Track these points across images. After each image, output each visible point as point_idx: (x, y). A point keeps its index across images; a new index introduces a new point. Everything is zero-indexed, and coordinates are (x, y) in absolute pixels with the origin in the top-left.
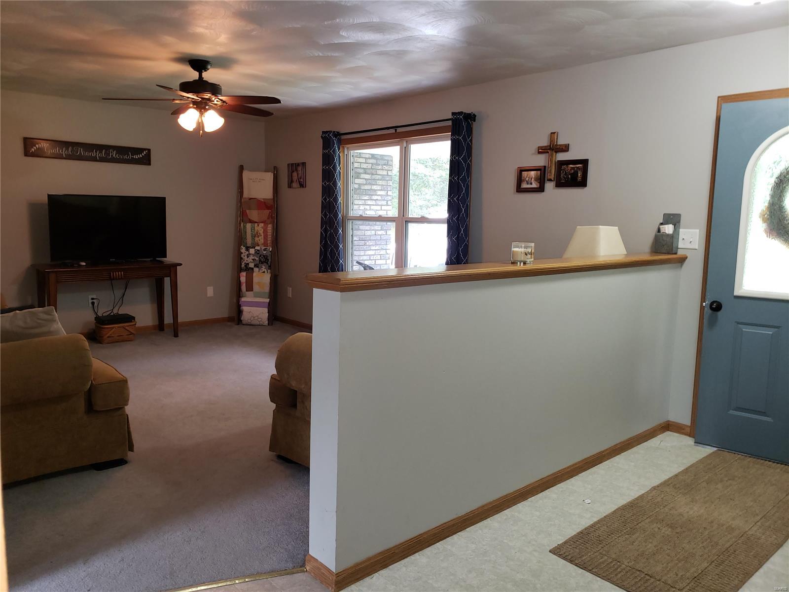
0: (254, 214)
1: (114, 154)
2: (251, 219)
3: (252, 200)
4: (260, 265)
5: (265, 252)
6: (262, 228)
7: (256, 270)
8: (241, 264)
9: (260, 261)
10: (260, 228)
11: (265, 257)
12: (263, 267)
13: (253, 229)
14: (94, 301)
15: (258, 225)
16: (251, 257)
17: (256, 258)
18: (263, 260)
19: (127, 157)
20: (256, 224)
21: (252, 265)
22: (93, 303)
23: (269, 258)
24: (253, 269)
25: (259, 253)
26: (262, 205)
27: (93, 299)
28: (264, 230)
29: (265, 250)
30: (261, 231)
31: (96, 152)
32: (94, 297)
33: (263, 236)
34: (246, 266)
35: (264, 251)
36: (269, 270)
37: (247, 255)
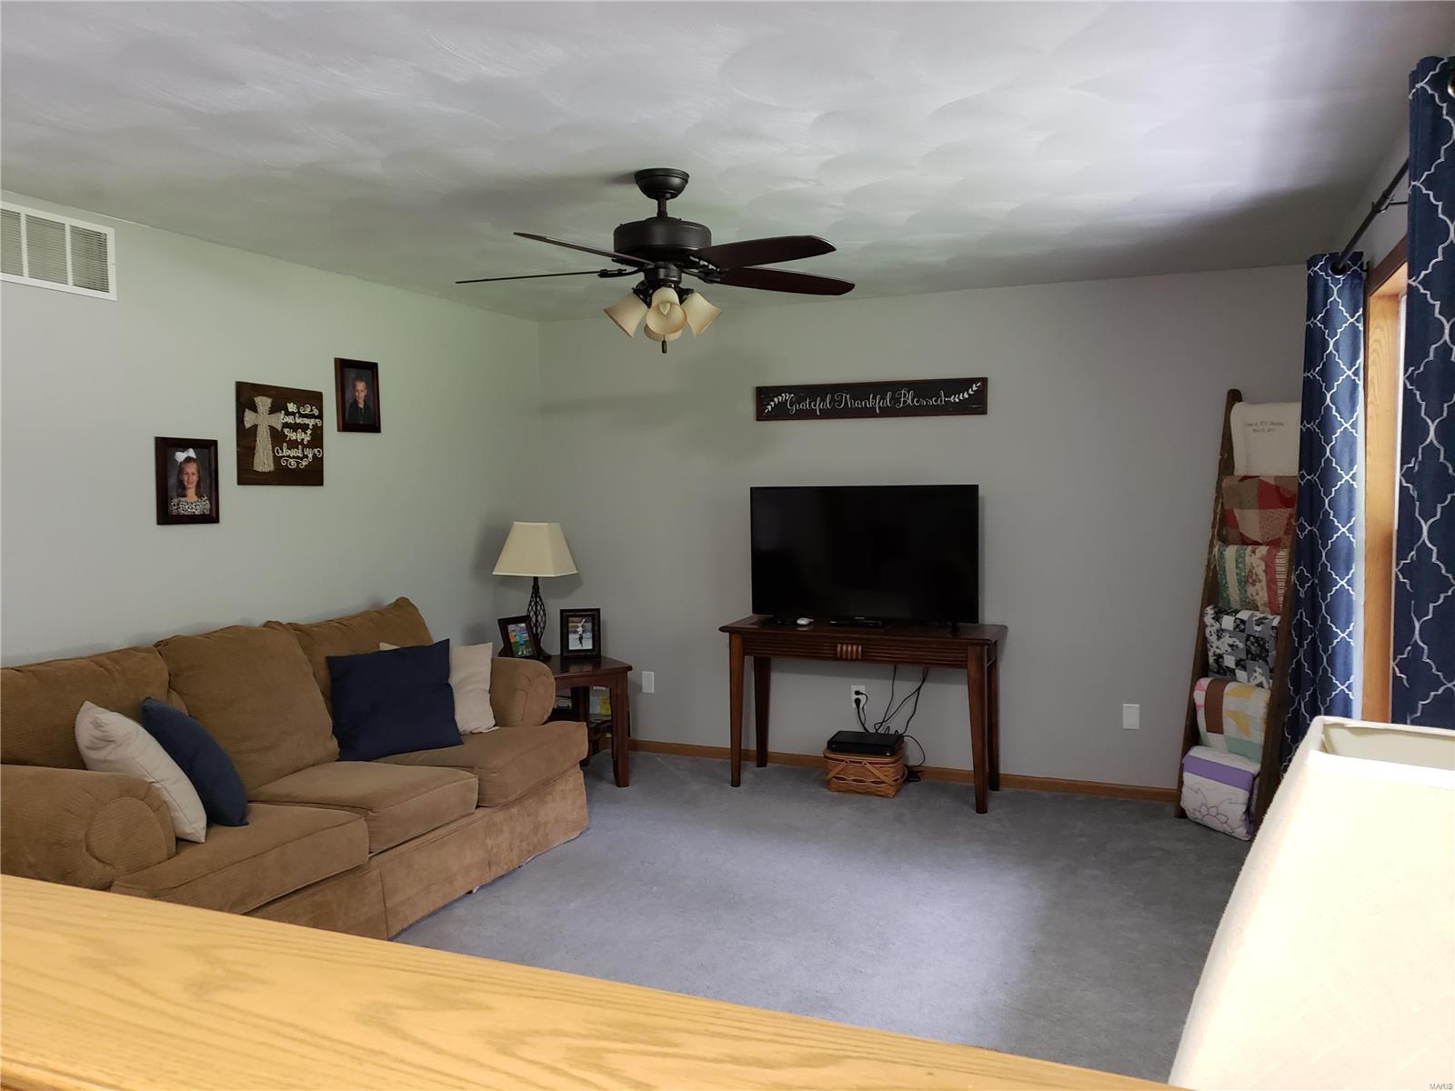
0: (1250, 521)
1: (909, 398)
2: (1244, 533)
3: (1247, 481)
4: (1249, 663)
5: (1258, 628)
6: (1262, 558)
7: (1241, 674)
8: (1207, 656)
9: (1248, 652)
10: (1255, 559)
11: (1259, 641)
12: (1257, 669)
13: (1240, 560)
14: (859, 697)
15: (1254, 552)
16: (1227, 640)
17: (1237, 643)
18: (1255, 651)
19: (936, 401)
20: (1250, 548)
21: (1229, 661)
22: (858, 701)
23: (1270, 645)
24: (1233, 671)
25: (1243, 631)
26: (1270, 494)
27: (857, 693)
28: (1267, 566)
29: (1259, 623)
30: (1260, 570)
31: (874, 398)
32: (862, 689)
33: (1264, 583)
34: (1217, 661)
35: (1258, 625)
36: (1271, 681)
37: (1218, 631)
